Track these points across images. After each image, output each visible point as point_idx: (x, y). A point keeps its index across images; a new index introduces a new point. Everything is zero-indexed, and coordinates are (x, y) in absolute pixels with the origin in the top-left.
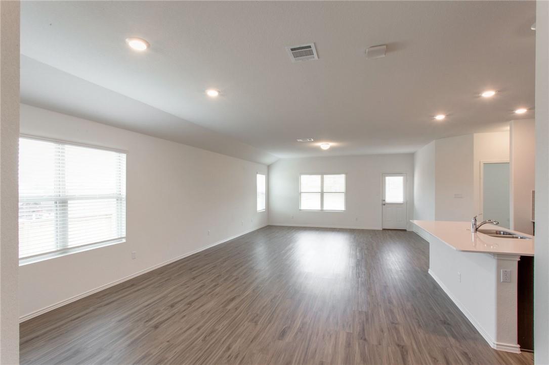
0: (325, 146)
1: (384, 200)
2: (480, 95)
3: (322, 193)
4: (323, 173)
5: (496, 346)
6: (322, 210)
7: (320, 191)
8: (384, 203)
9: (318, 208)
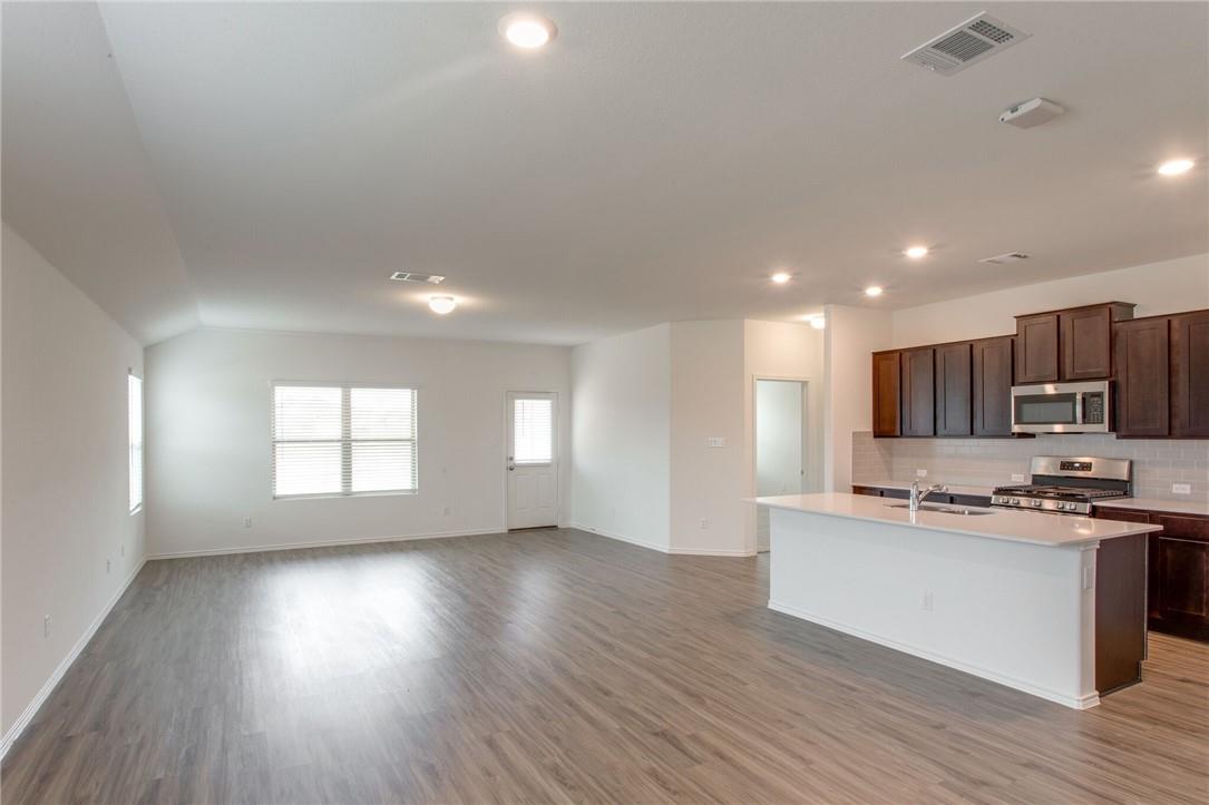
0: (442, 302)
1: (511, 459)
2: (904, 252)
3: (347, 444)
4: (347, 384)
5: (1081, 703)
6: (347, 494)
7: (340, 438)
8: (510, 464)
9: (334, 486)
